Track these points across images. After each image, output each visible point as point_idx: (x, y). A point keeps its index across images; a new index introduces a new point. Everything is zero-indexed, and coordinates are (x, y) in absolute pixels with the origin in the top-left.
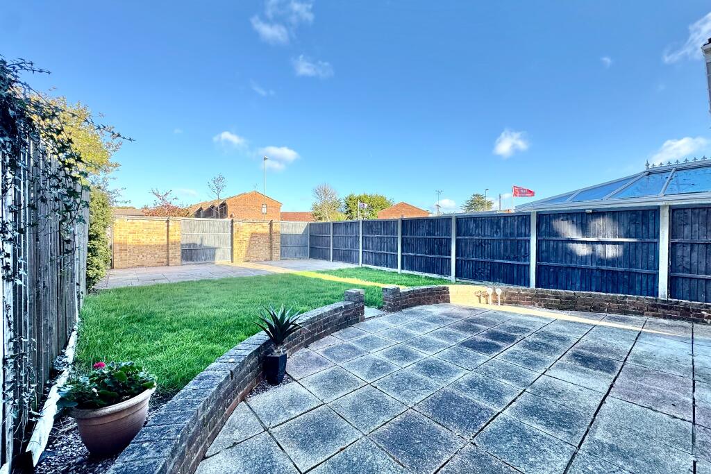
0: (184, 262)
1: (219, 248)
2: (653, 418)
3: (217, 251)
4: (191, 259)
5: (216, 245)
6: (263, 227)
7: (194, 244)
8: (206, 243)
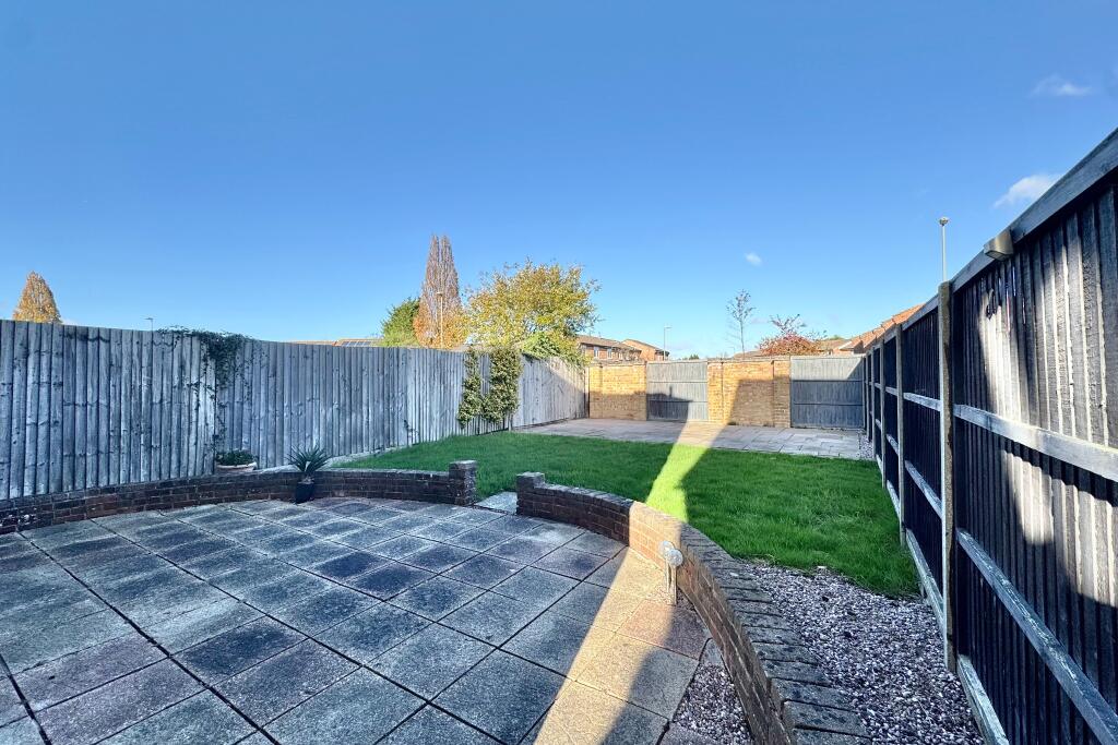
0: (652, 417)
1: (692, 401)
2: (61, 647)
3: (690, 405)
4: (660, 414)
5: (689, 397)
6: (761, 369)
7: (663, 395)
8: (678, 393)
